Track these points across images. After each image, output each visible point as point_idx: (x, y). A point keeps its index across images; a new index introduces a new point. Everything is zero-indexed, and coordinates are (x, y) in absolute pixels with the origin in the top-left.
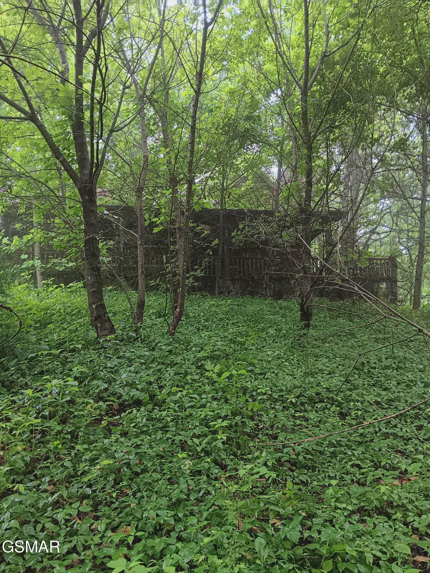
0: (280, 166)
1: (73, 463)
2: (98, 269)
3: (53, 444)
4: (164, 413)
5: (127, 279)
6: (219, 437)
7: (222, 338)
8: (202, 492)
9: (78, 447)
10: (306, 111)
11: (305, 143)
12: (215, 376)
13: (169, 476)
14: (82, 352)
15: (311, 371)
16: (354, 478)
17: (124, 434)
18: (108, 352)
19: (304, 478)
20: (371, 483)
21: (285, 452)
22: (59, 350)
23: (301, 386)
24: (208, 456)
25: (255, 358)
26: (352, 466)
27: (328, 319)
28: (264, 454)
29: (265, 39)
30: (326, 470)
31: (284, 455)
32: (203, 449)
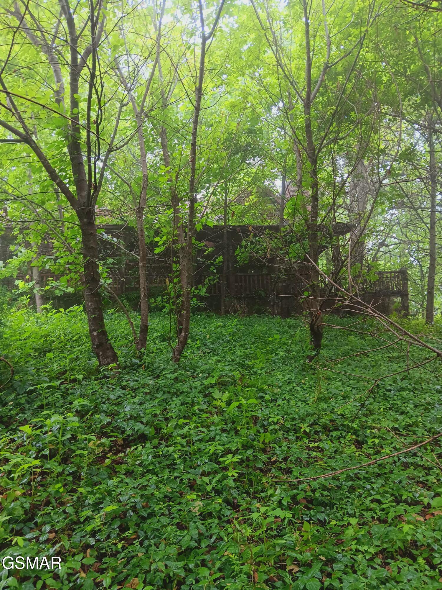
0: (284, 179)
1: (75, 508)
2: (98, 295)
3: (54, 488)
4: (171, 449)
5: (129, 299)
6: (230, 474)
7: (229, 361)
8: (214, 537)
9: (81, 490)
10: (310, 123)
11: (309, 157)
12: (223, 405)
13: (178, 521)
14: (84, 383)
15: (324, 396)
16: (374, 515)
17: (129, 473)
18: (110, 382)
19: (321, 517)
20: (392, 519)
21: (300, 489)
22: (60, 382)
23: (315, 413)
24: (219, 495)
25: (265, 383)
26: (372, 501)
27: (339, 338)
28: (278, 492)
29: (265, 52)
30: (344, 506)
31: (299, 492)
32: (213, 488)
